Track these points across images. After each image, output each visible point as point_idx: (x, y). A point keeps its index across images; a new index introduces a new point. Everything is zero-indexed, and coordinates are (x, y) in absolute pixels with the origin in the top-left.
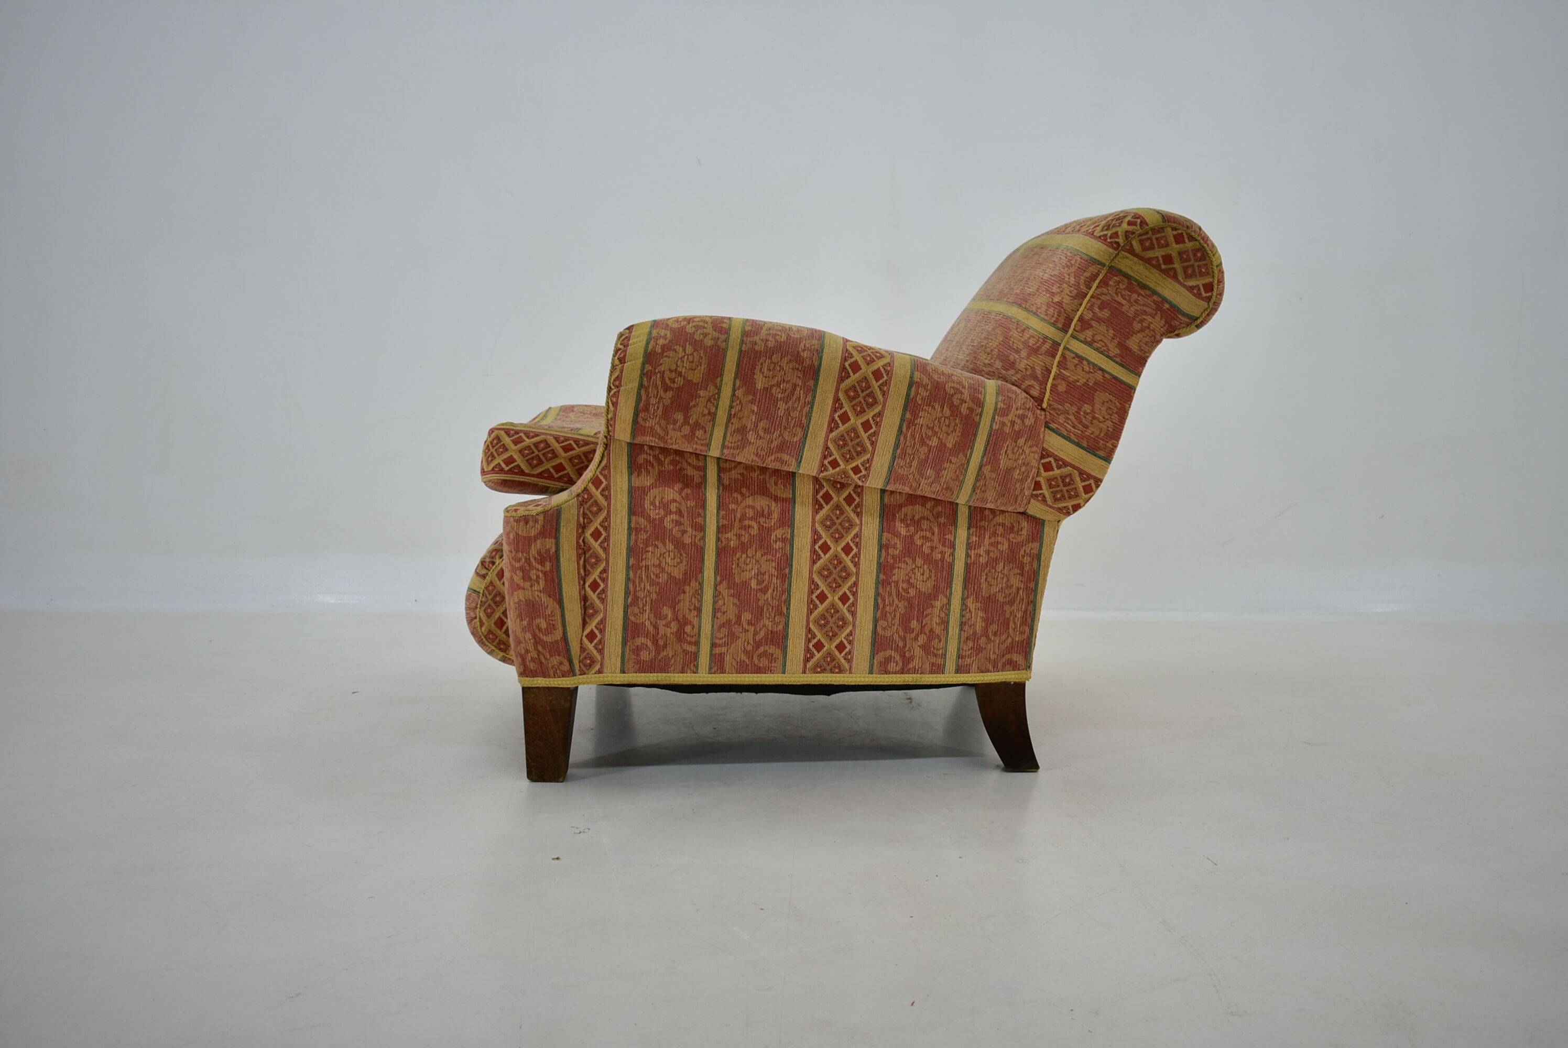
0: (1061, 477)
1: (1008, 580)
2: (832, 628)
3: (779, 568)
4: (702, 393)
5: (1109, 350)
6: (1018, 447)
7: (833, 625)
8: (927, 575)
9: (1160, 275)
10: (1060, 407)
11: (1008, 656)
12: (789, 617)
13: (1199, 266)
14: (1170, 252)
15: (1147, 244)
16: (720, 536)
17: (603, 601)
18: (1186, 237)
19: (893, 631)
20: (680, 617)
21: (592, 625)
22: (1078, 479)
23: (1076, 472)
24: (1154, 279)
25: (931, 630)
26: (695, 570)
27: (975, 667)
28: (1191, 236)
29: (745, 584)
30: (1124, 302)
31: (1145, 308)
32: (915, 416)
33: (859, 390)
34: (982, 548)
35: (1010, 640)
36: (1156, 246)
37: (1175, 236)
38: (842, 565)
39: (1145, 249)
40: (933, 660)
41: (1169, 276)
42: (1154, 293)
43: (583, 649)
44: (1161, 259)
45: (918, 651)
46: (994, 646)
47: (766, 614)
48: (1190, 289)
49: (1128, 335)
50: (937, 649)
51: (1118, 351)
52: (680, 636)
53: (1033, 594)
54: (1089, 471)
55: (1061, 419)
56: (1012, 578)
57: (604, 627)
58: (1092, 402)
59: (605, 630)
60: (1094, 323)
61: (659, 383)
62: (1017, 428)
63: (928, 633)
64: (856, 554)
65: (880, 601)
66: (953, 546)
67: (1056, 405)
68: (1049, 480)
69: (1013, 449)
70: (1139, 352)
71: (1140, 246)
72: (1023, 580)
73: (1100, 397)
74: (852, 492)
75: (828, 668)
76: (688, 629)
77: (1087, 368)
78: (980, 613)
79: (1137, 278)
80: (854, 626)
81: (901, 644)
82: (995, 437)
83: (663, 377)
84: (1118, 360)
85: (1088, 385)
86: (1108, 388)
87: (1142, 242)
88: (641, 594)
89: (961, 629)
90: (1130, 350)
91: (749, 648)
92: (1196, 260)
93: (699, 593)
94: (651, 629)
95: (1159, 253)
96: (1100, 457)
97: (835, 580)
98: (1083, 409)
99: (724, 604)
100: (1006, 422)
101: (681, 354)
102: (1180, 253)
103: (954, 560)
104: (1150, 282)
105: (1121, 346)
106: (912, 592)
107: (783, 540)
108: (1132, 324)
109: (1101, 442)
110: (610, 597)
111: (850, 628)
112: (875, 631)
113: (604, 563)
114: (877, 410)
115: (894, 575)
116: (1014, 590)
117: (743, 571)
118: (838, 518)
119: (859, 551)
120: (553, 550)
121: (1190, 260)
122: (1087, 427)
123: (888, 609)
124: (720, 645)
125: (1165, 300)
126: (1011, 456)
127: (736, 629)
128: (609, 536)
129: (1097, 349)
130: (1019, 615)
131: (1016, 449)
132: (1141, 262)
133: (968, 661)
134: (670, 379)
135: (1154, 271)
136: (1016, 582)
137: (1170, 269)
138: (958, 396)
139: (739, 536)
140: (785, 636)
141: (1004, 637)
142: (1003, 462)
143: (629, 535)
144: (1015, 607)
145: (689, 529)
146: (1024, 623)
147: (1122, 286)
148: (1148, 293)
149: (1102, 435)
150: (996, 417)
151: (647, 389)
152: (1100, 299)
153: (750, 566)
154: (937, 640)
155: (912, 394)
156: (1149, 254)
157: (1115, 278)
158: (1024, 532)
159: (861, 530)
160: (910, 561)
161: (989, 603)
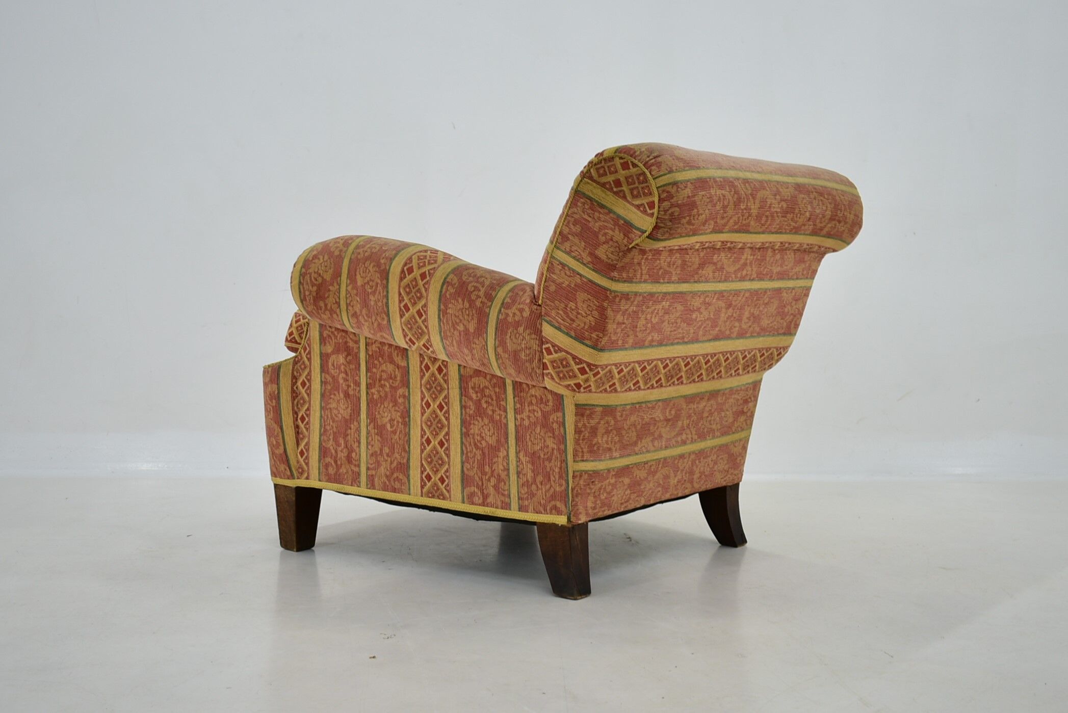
0: (559, 360)
1: (545, 441)
2: (435, 465)
3: (402, 417)
4: (331, 288)
5: (583, 258)
6: (519, 334)
7: (435, 463)
8: (492, 431)
9: (613, 196)
10: (552, 304)
11: (553, 503)
12: (409, 453)
13: (642, 188)
14: (619, 177)
15: (601, 171)
16: (368, 390)
17: (307, 429)
18: (630, 164)
19: (473, 473)
20: (349, 446)
21: (302, 446)
22: (572, 363)
23: (569, 356)
24: (609, 200)
25: (499, 475)
26: (356, 412)
27: (531, 508)
28: (634, 164)
29: (384, 426)
30: (590, 219)
31: (606, 224)
32: (446, 308)
33: (412, 288)
34: (524, 413)
35: (552, 490)
36: (608, 173)
37: (621, 164)
38: (438, 419)
39: (600, 176)
40: (503, 498)
41: (619, 197)
42: (610, 211)
43: (298, 462)
44: (612, 183)
45: (491, 490)
46: (542, 493)
47: (396, 451)
48: (638, 207)
49: (597, 245)
50: (504, 490)
51: (589, 259)
52: (349, 459)
53: (564, 454)
54: (580, 357)
55: (553, 313)
56: (547, 439)
57: (309, 448)
58: (574, 300)
59: (309, 450)
60: (570, 236)
61: (309, 281)
62: (517, 318)
63: (496, 476)
64: (446, 411)
65: (464, 448)
66: (505, 411)
67: (548, 302)
68: (552, 362)
69: (515, 335)
70: (607, 260)
71: (596, 173)
72: (555, 442)
73: (581, 296)
74: (441, 364)
75: (436, 495)
76: (353, 455)
77: (568, 273)
78: (530, 466)
79: (597, 199)
80: (449, 465)
81: (480, 483)
82: (501, 325)
83: (310, 277)
84: (591, 266)
85: (570, 286)
86: (586, 289)
87: (598, 170)
88: (328, 428)
89: (518, 477)
90: (600, 259)
91: (388, 473)
92: (639, 183)
93: (358, 430)
94: (333, 452)
95: (610, 178)
96: (587, 345)
97: (434, 429)
98: (569, 306)
99: (372, 440)
100: (510, 314)
101: (322, 261)
102: (626, 178)
103: (507, 421)
104: (607, 203)
105: (591, 254)
106: (484, 443)
107: (404, 397)
108: (598, 237)
109: (587, 333)
110: (311, 428)
111: (447, 466)
112: (463, 471)
113: (308, 404)
114: (423, 302)
115: (471, 429)
116: (550, 449)
117: (382, 417)
118: (434, 383)
119: (448, 408)
120: (276, 392)
121: (634, 183)
122: (573, 321)
123: (469, 454)
124: (372, 469)
125: (619, 217)
126: (515, 340)
127: (381, 459)
128: (310, 386)
129: (574, 258)
130: (557, 470)
131: (517, 335)
132: (598, 186)
133: (526, 503)
134: (314, 278)
135: (609, 193)
136: (551, 443)
137: (621, 191)
138: (476, 293)
139: (379, 392)
140: (408, 467)
141: (548, 487)
142: (510, 346)
143: (321, 386)
144: (552, 464)
145: (352, 385)
146: (561, 477)
147: (587, 207)
148: (607, 211)
149: (586, 327)
150: (502, 309)
151: (303, 284)
152: (572, 217)
153: (386, 414)
154: (503, 483)
155: (444, 291)
156: (603, 180)
157: (581, 200)
158: (551, 403)
159: (448, 393)
160: (480, 419)
161: (534, 457)
